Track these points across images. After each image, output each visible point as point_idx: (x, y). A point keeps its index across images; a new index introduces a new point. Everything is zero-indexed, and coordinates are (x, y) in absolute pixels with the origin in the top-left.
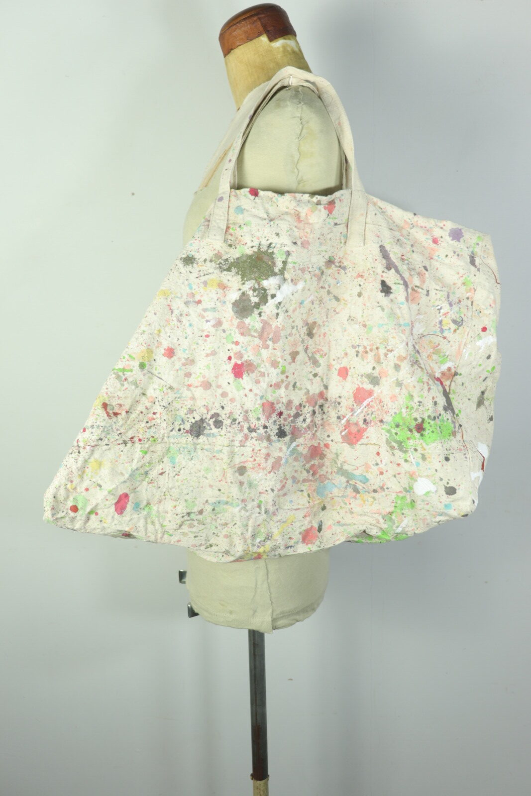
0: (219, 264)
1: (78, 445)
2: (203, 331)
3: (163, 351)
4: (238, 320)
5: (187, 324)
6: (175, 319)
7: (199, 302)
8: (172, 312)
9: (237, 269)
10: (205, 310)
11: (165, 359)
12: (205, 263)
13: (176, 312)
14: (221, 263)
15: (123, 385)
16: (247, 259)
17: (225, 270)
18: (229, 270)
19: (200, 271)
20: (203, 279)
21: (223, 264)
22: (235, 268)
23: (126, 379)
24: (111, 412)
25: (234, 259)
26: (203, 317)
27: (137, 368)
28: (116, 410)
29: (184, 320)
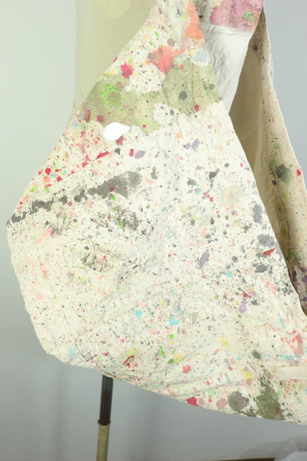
0: (264, 377)
1: (93, 357)
2: (211, 378)
3: (186, 365)
4: (227, 399)
5: (212, 368)
6: (211, 358)
7: (231, 369)
8: (214, 354)
9: (265, 391)
10: (226, 375)
11: (181, 370)
12: (261, 366)
13: (216, 357)
14: (265, 378)
15: (153, 360)
16: (274, 400)
17: (261, 382)
18: (262, 385)
19: (254, 363)
20: (249, 366)
21: (265, 380)
22: (265, 389)
23: (157, 359)
24: (129, 362)
25: (272, 387)
26: (221, 376)
27: (168, 359)
28: (131, 364)
29: (214, 365)
